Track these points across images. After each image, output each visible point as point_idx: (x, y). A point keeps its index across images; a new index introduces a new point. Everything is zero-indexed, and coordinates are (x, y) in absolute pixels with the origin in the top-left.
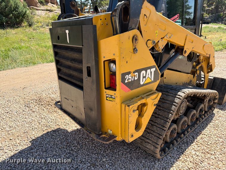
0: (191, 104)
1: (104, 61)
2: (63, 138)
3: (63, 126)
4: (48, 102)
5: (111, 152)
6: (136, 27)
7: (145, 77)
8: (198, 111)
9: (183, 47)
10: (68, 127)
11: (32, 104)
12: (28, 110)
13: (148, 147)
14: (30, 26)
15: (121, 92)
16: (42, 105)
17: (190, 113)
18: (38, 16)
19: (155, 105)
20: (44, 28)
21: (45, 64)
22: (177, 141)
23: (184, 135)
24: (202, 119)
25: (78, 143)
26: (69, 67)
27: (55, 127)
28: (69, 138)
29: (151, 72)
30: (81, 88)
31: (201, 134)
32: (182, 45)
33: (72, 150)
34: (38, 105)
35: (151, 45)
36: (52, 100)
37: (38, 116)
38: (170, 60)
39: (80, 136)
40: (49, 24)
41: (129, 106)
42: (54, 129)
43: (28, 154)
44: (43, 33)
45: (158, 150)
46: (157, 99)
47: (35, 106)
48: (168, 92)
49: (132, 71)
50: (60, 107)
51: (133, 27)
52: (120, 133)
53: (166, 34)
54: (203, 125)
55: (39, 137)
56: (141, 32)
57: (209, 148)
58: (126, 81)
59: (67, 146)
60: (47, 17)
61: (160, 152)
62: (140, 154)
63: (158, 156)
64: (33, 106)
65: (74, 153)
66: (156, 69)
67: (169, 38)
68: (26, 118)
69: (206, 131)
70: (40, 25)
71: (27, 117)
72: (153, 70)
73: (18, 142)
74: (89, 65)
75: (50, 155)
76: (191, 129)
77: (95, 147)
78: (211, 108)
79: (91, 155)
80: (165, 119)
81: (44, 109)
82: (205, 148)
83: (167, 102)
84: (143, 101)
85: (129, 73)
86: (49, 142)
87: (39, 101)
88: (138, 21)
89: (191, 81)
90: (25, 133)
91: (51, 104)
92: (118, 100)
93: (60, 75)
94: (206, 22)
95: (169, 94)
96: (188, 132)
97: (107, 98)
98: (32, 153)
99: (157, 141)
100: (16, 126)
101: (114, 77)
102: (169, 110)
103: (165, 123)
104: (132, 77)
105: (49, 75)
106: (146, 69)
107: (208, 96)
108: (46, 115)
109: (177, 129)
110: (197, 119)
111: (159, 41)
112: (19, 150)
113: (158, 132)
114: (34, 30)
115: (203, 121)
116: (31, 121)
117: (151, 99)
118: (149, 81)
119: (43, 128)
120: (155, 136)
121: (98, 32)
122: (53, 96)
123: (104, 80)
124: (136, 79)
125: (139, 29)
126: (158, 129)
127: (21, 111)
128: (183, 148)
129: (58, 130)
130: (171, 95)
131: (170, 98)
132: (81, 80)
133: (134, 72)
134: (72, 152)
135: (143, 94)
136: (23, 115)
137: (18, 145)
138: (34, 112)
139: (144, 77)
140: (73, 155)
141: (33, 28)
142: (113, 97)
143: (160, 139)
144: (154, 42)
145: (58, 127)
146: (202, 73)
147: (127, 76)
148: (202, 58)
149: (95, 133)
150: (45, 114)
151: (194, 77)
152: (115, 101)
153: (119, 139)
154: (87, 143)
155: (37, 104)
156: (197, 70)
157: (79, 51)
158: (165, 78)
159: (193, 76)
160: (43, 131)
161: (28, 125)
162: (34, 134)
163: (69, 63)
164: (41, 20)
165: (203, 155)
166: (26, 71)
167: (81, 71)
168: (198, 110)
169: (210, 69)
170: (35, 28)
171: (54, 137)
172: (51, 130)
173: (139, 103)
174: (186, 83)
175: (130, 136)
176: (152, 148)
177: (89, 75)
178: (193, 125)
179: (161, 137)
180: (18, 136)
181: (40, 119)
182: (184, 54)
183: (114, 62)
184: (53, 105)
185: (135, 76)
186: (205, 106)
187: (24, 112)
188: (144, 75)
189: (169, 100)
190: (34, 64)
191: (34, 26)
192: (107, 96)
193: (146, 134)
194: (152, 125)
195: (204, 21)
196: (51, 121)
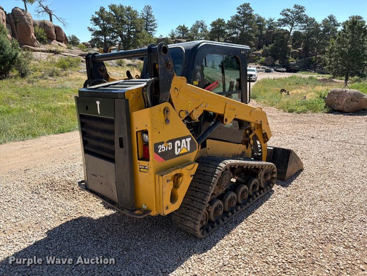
0: (244, 179)
1: (137, 132)
2: (88, 226)
3: (87, 214)
4: (64, 186)
5: (147, 237)
6: (167, 99)
7: (180, 147)
8: (251, 187)
9: (224, 115)
10: (93, 214)
11: (42, 190)
12: (37, 197)
13: (188, 225)
14: (23, 75)
15: (154, 161)
16: (56, 190)
17: (240, 189)
18: (36, 60)
19: (191, 176)
20: (46, 79)
21: (52, 136)
22: (223, 220)
23: (233, 213)
24: (257, 196)
25: (108, 230)
26: (99, 139)
27: (76, 215)
28: (95, 226)
29: (187, 142)
30: (112, 160)
31: (253, 213)
32: (223, 113)
33: (100, 237)
34: (50, 191)
35: (184, 116)
36: (69, 184)
37: (52, 204)
38: (210, 129)
39: (109, 222)
40: (54, 74)
41: (162, 176)
42: (75, 218)
43: (45, 245)
44: (44, 88)
45: (198, 227)
46: (193, 170)
47: (46, 192)
48: (209, 164)
49: (165, 141)
50: (85, 187)
51: (164, 100)
52: (155, 206)
53: (200, 103)
54: (257, 203)
55: (57, 228)
56: (172, 104)
57: (258, 226)
58: (159, 151)
59: (93, 234)
60: (51, 62)
61: (202, 230)
62: (180, 236)
63: (199, 233)
64: (44, 192)
65: (103, 240)
66: (192, 139)
67: (204, 107)
68: (35, 207)
69: (260, 210)
70: (39, 74)
71: (37, 205)
72: (189, 140)
73: (31, 233)
74: (121, 136)
75: (73, 244)
76: (241, 208)
77: (128, 233)
78: (269, 184)
79: (124, 240)
80: (205, 192)
81: (59, 195)
82: (254, 226)
83: (208, 174)
84: (178, 171)
85: (162, 143)
86: (71, 231)
87: (52, 185)
88: (168, 94)
89: (243, 153)
90: (37, 223)
91: (67, 188)
92: (152, 171)
93: (86, 148)
94: (292, 70)
95: (210, 166)
96: (237, 210)
97: (141, 170)
98: (51, 243)
99: (197, 217)
100: (24, 217)
101: (147, 147)
102: (209, 183)
103: (205, 197)
104: (166, 147)
105: (61, 151)
106: (180, 139)
107: (262, 169)
108: (63, 202)
109: (223, 206)
110: (250, 196)
111: (193, 111)
112: (34, 242)
113: (198, 207)
114: (29, 83)
115: (258, 199)
116: (43, 210)
117: (187, 169)
118: (184, 151)
119: (60, 217)
120: (195, 211)
121: (130, 105)
122: (69, 178)
123: (137, 151)
124: (170, 149)
125: (170, 101)
126: (198, 203)
127: (28, 198)
128: (230, 227)
129: (81, 219)
130: (212, 166)
131: (211, 170)
132: (113, 153)
133: (168, 142)
134: (100, 240)
135: (180, 165)
136: (31, 203)
137: (31, 236)
138: (46, 199)
139: (178, 147)
140: (102, 242)
141: (27, 79)
142: (147, 168)
143: (200, 214)
144: (187, 112)
145: (81, 216)
146: (258, 142)
147: (160, 146)
148: (253, 125)
149: (128, 209)
150: (61, 200)
151: (247, 148)
152: (148, 172)
153: (154, 213)
154: (118, 229)
155: (48, 189)
156: (250, 139)
157: (112, 122)
158: (209, 149)
159: (245, 146)
160: (62, 221)
161: (40, 215)
162: (49, 224)
163: (99, 135)
164: (41, 66)
165: (250, 233)
166: (24, 146)
167: (112, 142)
168: (250, 185)
169: (266, 138)
170: (32, 80)
171: (77, 226)
172: (71, 219)
173: (174, 173)
174: (238, 154)
175: (165, 208)
176: (192, 225)
177: (121, 146)
178: (245, 204)
179: (200, 212)
180: (29, 227)
181: (55, 206)
182: (225, 123)
183: (146, 132)
184: (71, 190)
185: (168, 146)
186: (259, 181)
187: (32, 200)
188: (179, 145)
189: (210, 171)
190: (34, 136)
191: (29, 76)
192: (140, 167)
193: (186, 211)
194: (192, 200)
195: (290, 68)
196: (70, 209)
